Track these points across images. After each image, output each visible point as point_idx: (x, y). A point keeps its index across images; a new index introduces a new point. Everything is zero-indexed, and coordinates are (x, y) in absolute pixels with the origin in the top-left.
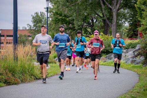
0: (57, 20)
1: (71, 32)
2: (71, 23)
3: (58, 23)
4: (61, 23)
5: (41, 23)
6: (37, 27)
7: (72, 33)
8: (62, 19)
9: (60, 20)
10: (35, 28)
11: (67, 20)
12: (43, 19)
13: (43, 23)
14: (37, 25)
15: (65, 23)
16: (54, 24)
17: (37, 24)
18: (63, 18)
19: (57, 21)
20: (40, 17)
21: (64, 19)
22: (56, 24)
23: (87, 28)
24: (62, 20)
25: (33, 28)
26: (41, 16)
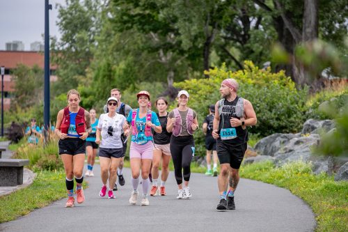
0: (125, 18)
1: (174, 60)
2: (172, 30)
3: (128, 28)
4: (139, 30)
5: (87, 29)
6: (74, 41)
7: (179, 62)
8: (143, 16)
9: (136, 18)
10: (67, 45)
11: (157, 21)
12: (94, 16)
13: (93, 29)
14: (74, 37)
15: (150, 30)
16: (116, 31)
17: (74, 32)
18: (147, 12)
19: (125, 22)
20: (83, 12)
21: (149, 14)
22: (121, 31)
23: (227, 48)
24: (143, 21)
25: (63, 45)
26: (86, 9)
